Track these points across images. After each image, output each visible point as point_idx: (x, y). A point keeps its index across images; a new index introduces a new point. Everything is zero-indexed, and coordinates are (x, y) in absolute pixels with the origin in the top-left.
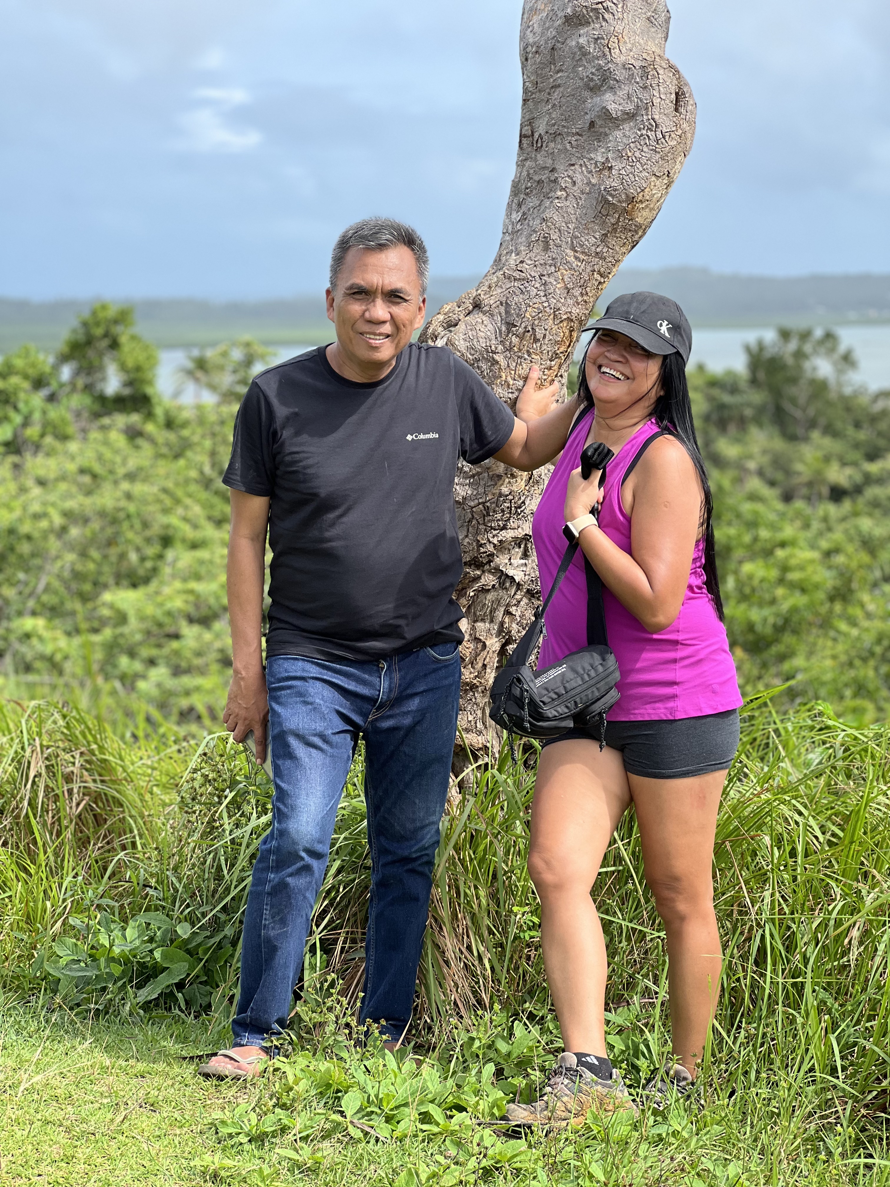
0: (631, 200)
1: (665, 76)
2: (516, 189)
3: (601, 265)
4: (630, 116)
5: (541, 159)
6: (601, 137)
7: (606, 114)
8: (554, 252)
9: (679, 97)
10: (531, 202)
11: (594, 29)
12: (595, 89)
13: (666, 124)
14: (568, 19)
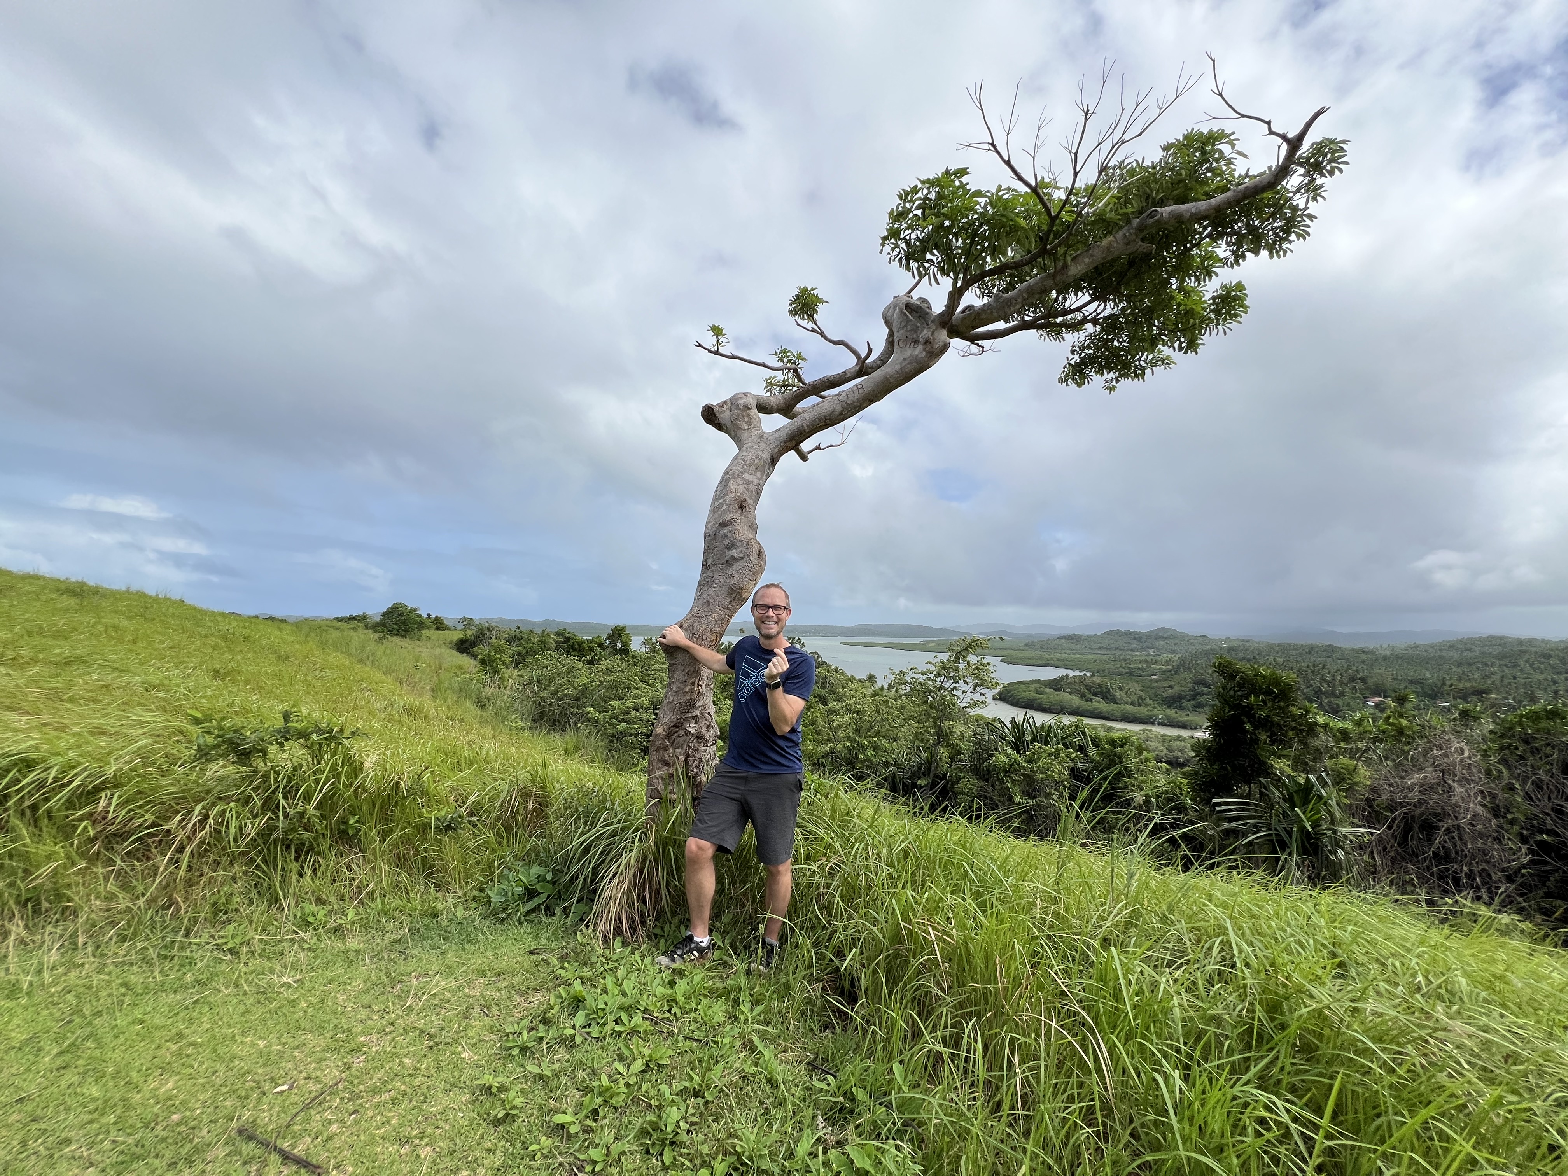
0: (741, 589)
1: (755, 545)
2: (699, 584)
3: (729, 612)
4: (742, 558)
5: (709, 573)
6: (731, 565)
7: (733, 557)
8: (712, 607)
9: (760, 553)
10: (705, 588)
11: (730, 528)
12: (729, 549)
13: (755, 562)
14: (721, 524)
